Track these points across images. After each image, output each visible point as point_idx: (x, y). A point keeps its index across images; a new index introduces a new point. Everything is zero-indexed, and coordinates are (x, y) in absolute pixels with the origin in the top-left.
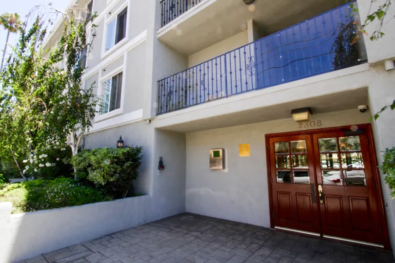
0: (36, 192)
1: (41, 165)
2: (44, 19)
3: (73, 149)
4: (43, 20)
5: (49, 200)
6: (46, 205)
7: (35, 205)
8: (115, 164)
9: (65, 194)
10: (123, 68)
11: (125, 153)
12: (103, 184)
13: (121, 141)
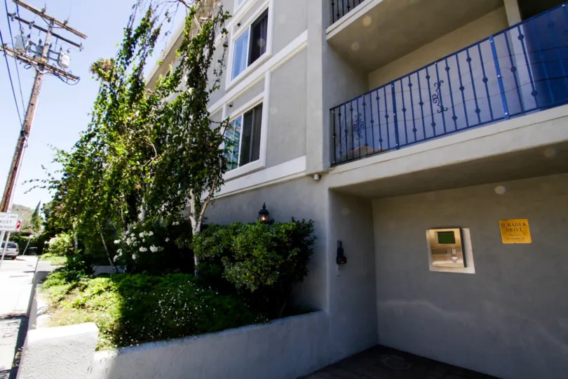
0: (139, 302)
1: (142, 249)
2: (159, 13)
3: (193, 223)
4: (157, 13)
5: (162, 319)
6: (157, 332)
7: (138, 332)
8: (274, 252)
9: (191, 309)
10: (264, 97)
11: (290, 231)
12: (253, 289)
13: (264, 212)
